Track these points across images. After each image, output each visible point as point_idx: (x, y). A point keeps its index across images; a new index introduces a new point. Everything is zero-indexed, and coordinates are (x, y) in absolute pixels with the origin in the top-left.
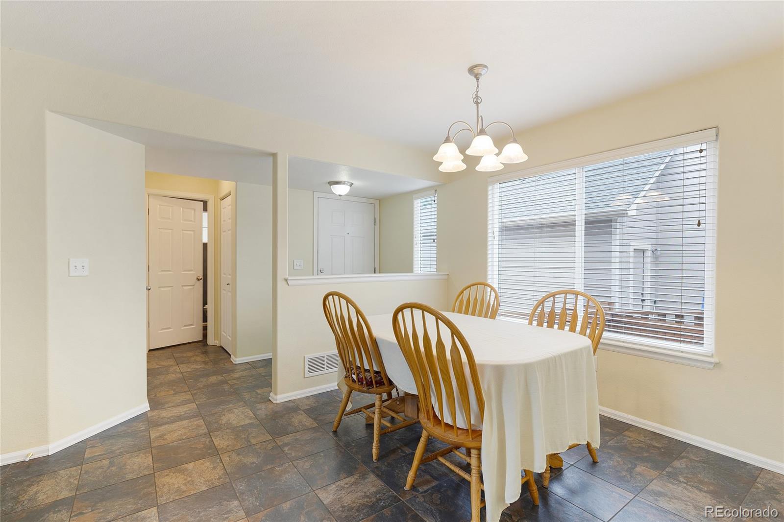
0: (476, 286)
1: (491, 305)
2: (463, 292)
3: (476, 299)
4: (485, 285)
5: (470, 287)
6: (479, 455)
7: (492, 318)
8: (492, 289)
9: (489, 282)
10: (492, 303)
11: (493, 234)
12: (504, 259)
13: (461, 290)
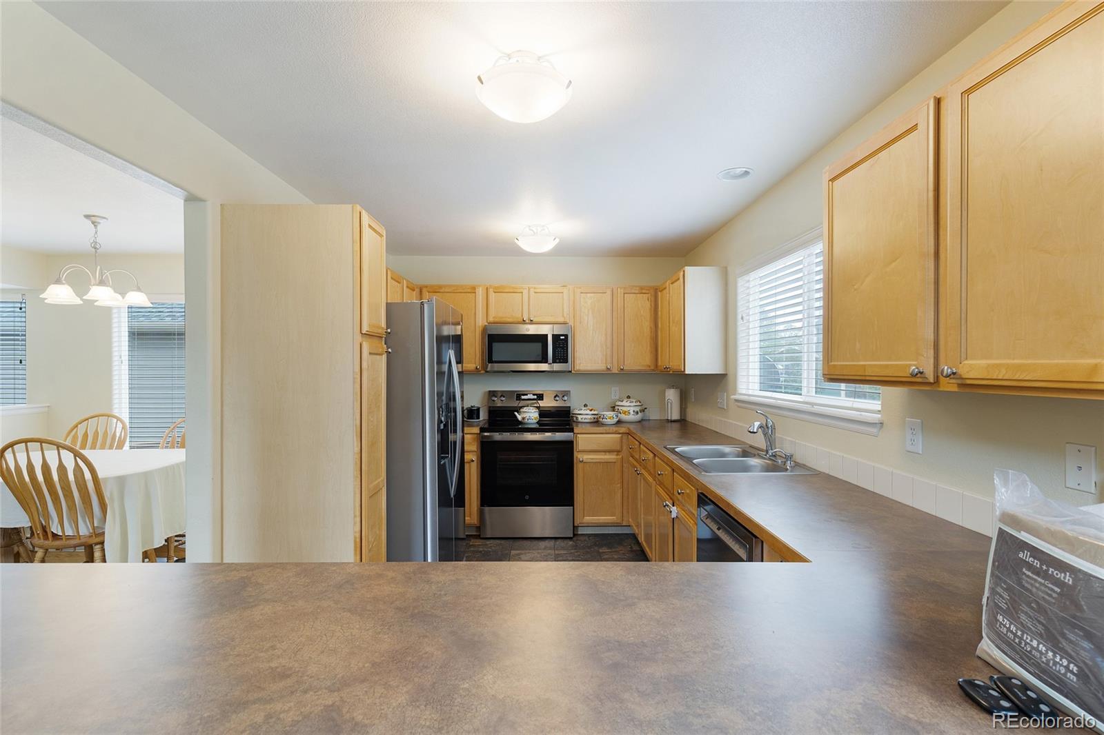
0: (97, 418)
1: (117, 438)
2: (77, 426)
3: (96, 433)
4: (109, 416)
5: (87, 419)
6: (103, 550)
7: (119, 449)
8: (118, 419)
9: (116, 412)
10: (118, 435)
11: (121, 358)
12: (136, 386)
13: (75, 423)
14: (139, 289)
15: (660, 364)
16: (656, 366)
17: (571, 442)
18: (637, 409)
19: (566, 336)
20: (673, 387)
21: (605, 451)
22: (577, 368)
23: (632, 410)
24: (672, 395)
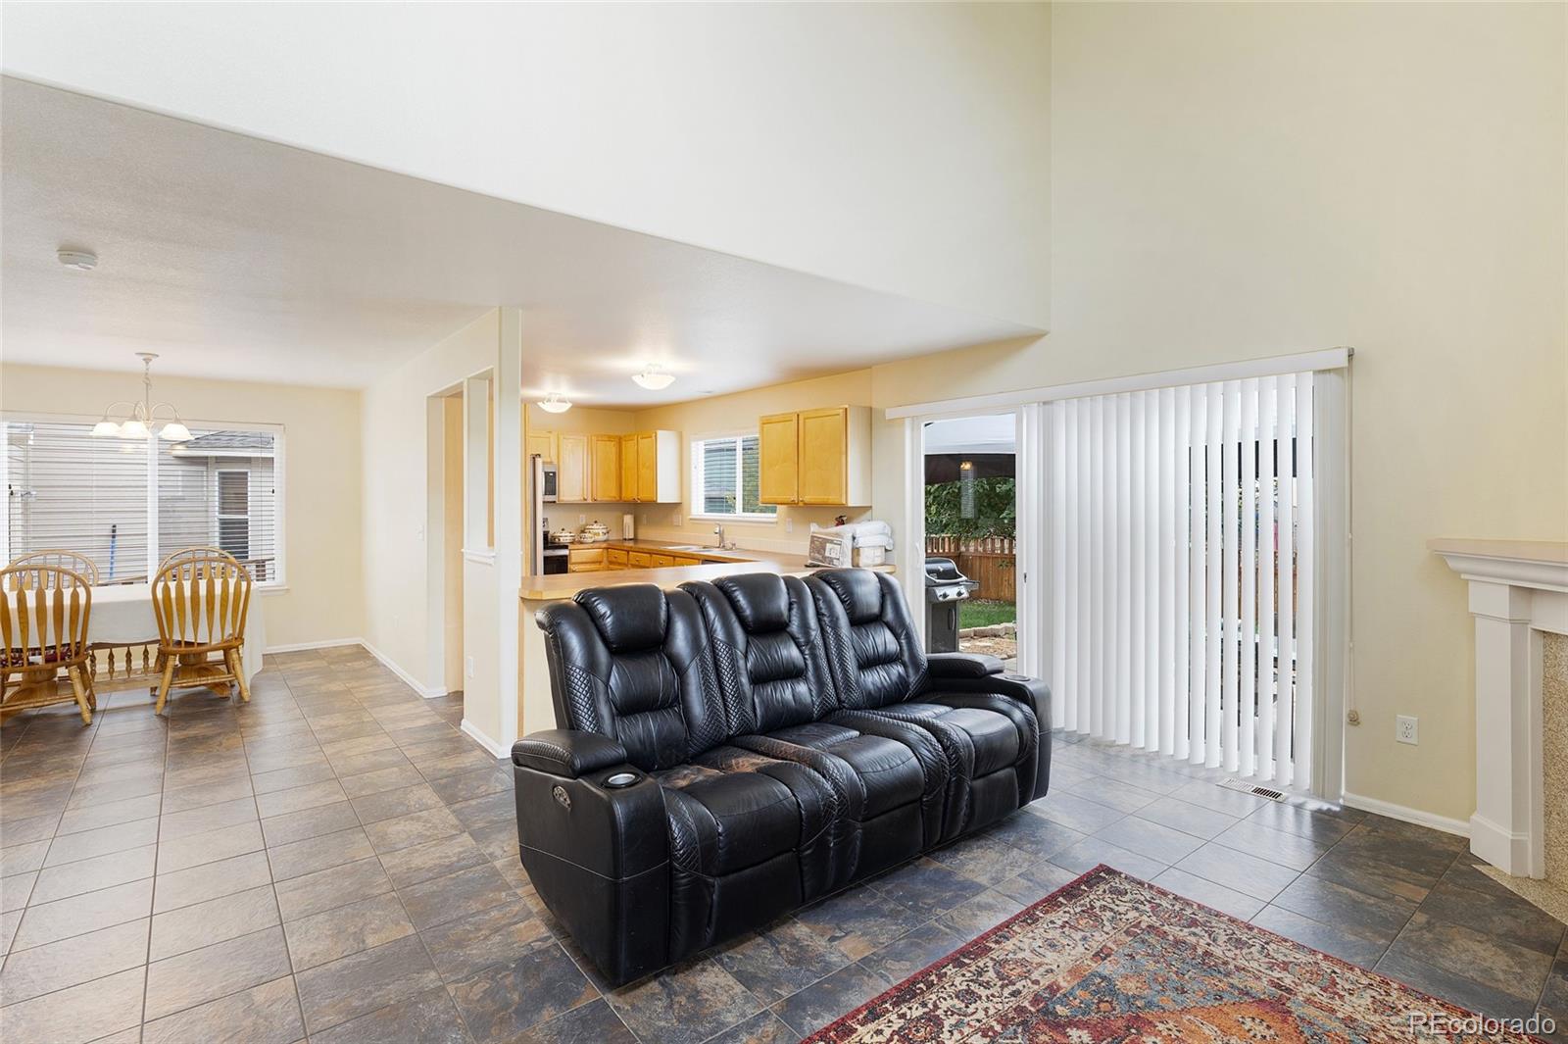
14: (177, 421)
15: (623, 495)
16: (621, 497)
17: (566, 556)
18: (605, 531)
19: (554, 473)
20: (628, 513)
21: (582, 563)
22: (561, 498)
23: (600, 532)
24: (628, 519)
